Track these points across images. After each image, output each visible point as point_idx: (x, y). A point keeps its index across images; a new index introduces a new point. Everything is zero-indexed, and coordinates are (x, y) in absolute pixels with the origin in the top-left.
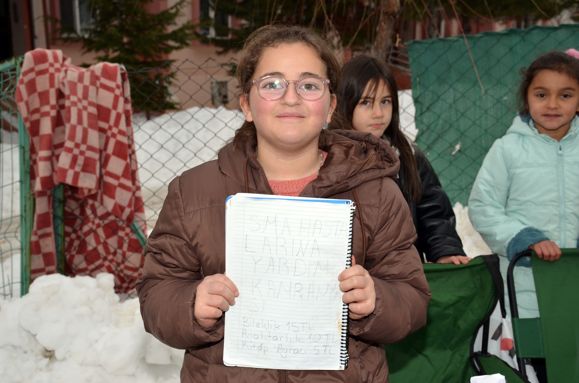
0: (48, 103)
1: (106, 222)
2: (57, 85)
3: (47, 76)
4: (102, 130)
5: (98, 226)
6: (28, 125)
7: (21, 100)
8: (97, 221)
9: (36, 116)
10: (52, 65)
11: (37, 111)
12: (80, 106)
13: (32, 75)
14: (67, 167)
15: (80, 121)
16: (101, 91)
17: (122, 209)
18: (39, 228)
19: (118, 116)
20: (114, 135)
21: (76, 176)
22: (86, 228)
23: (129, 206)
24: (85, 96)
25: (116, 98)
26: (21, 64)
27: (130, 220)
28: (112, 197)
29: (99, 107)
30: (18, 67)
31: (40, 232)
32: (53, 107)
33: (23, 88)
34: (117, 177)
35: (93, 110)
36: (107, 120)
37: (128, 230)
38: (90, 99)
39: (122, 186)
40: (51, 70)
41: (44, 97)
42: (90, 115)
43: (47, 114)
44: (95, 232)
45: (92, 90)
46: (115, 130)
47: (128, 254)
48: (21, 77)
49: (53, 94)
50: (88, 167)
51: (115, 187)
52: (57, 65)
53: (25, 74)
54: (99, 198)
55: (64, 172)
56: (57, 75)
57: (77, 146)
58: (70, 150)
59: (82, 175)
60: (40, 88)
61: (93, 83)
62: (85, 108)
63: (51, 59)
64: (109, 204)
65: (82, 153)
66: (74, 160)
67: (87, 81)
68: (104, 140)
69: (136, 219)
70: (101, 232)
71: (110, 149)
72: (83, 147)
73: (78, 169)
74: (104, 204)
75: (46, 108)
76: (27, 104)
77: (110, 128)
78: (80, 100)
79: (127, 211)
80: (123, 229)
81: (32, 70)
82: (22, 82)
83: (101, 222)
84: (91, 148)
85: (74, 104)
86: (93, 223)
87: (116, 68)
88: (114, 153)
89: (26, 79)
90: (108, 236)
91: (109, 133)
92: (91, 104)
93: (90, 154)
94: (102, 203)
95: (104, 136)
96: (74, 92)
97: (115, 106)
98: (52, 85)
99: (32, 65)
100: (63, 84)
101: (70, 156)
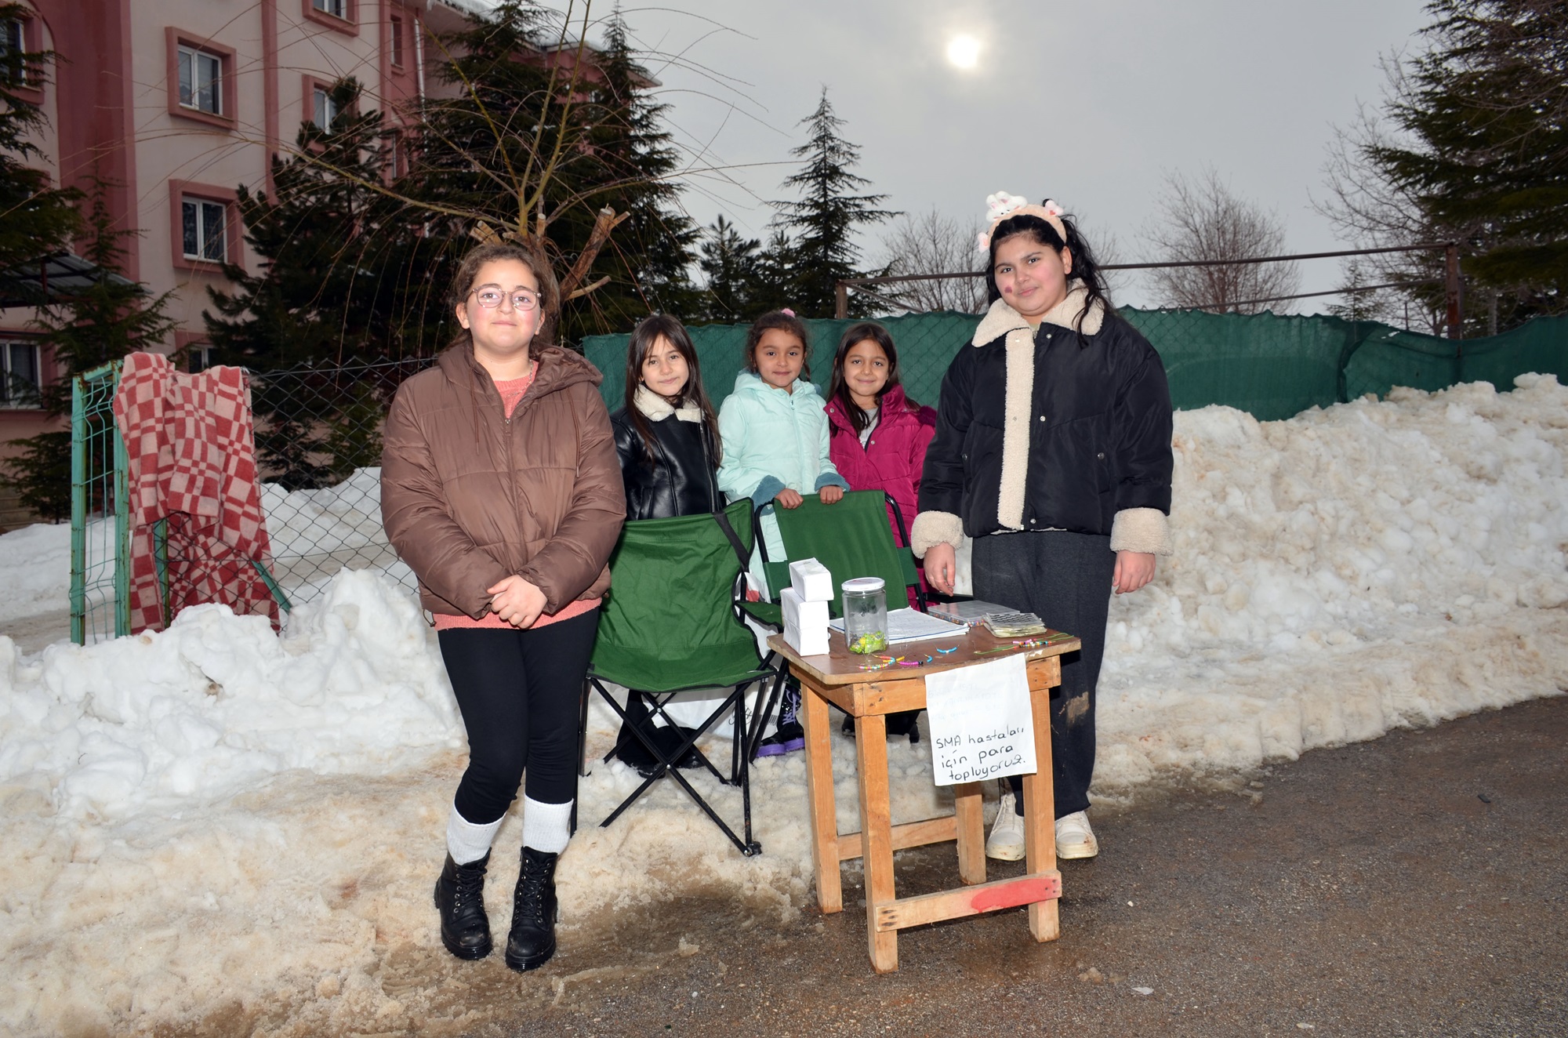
0: (152, 415)
1: (224, 563)
2: (163, 394)
3: (151, 383)
4: (222, 447)
5: (214, 569)
6: (127, 443)
7: (121, 412)
8: (211, 563)
9: (135, 434)
10: (155, 370)
11: (136, 427)
12: (197, 415)
13: (132, 383)
14: (182, 490)
15: (198, 435)
16: (219, 397)
17: (248, 543)
18: (137, 575)
19: (241, 429)
20: (236, 452)
21: (195, 500)
22: (197, 573)
23: (256, 540)
24: (202, 405)
25: (238, 407)
26: (121, 369)
27: (257, 556)
28: (236, 528)
29: (218, 419)
30: (116, 373)
31: (139, 581)
32: (158, 421)
33: (123, 397)
34: (240, 504)
35: (210, 421)
36: (227, 435)
37: (251, 572)
38: (207, 408)
39: (247, 515)
40: (156, 376)
41: (146, 409)
42: (208, 426)
43: (151, 429)
44: (210, 577)
45: (209, 396)
46: (237, 446)
47: (253, 602)
48: (121, 384)
49: (158, 404)
50: (208, 490)
51: (239, 516)
52: (162, 371)
53: (126, 380)
54: (216, 532)
55: (179, 497)
56: (162, 382)
57: (195, 464)
58: (186, 470)
59: (202, 499)
60: (141, 398)
61: (210, 389)
62: (202, 419)
63: (154, 364)
64: (232, 536)
65: (201, 473)
66: (192, 481)
67: (203, 387)
68: (223, 459)
69: (264, 556)
70: (216, 575)
71: (232, 471)
72: (203, 466)
73: (196, 492)
74: (225, 539)
75: (151, 422)
76: (127, 417)
77: (231, 443)
78: (196, 410)
79: (254, 546)
80: (245, 571)
81: (133, 376)
82: (121, 390)
83: (218, 563)
84: (211, 467)
85: (189, 413)
86: (206, 566)
87: (237, 370)
88: (236, 475)
89: (127, 387)
90: (225, 582)
91: (230, 450)
92: (209, 414)
93: (209, 473)
94: (220, 539)
95: (224, 453)
96: (187, 398)
97: (237, 417)
98: (157, 393)
99: (133, 370)
100: (173, 392)
101: (186, 476)
